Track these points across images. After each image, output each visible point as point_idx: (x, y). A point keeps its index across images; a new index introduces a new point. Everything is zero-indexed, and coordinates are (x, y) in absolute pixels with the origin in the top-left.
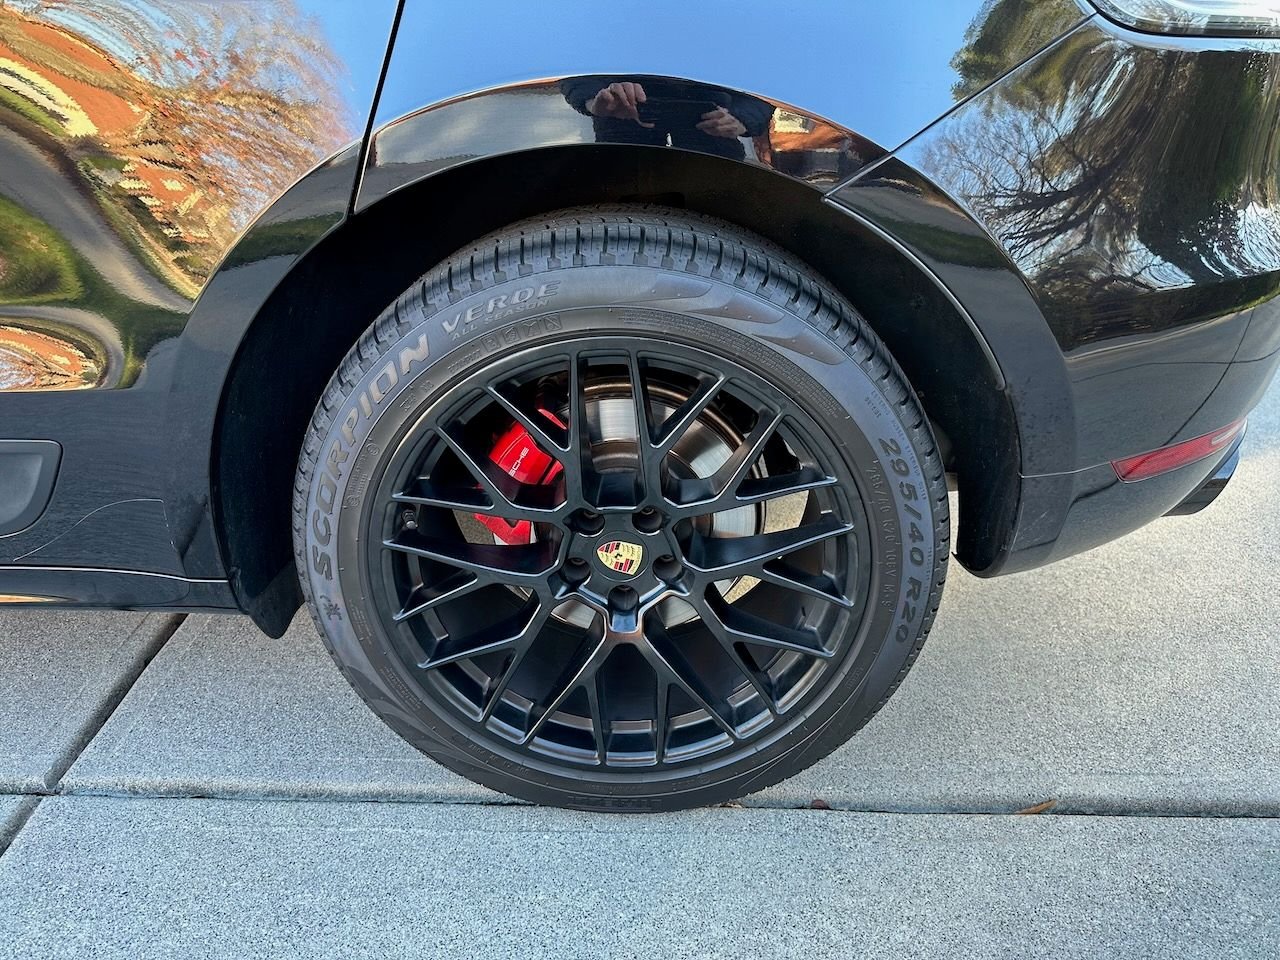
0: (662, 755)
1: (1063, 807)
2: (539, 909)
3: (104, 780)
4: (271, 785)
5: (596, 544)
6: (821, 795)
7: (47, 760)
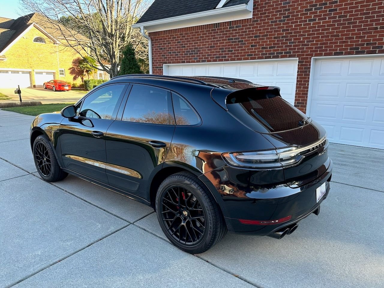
0: (186, 243)
1: (240, 277)
2: (165, 255)
3: (138, 225)
4: (152, 232)
5: (183, 211)
6: (208, 260)
7: (134, 220)
